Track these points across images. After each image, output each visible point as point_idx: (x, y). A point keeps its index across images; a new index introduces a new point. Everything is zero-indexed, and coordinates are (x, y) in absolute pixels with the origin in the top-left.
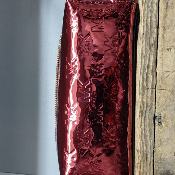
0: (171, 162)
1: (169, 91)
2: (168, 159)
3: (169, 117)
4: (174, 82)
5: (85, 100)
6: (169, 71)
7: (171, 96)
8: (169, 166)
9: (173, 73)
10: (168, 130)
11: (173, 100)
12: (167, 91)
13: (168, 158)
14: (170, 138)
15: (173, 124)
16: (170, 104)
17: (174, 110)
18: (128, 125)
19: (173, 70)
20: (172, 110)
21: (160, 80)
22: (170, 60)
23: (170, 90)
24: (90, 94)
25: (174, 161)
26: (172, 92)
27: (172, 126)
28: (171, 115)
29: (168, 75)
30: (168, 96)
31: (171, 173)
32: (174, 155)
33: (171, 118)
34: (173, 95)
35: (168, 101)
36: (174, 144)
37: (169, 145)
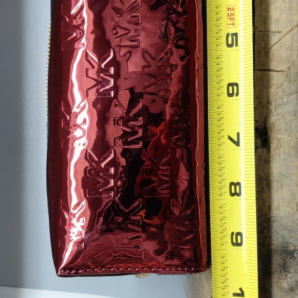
0: (290, 224)
1: (281, 73)
2: (285, 219)
3: (283, 129)
4: (290, 54)
5: (101, 94)
6: (279, 32)
7: (286, 84)
8: (285, 233)
9: (288, 36)
10: (282, 156)
11: (290, 92)
12: (277, 73)
13: (283, 216)
14: (285, 174)
15: (292, 143)
16: (285, 100)
17: (292, 114)
18: (197, 148)
19: (287, 30)
20: (288, 113)
21: (260, 51)
22: (280, 9)
23: (284, 71)
24: (112, 81)
25: (297, 222)
26: (287, 76)
27: (289, 146)
28: (287, 124)
29: (277, 40)
30: (280, 84)
31: (292, 248)
32: (296, 209)
33: (286, 130)
34: (290, 82)
35: (279, 94)
36: (295, 187)
37: (284, 188)
